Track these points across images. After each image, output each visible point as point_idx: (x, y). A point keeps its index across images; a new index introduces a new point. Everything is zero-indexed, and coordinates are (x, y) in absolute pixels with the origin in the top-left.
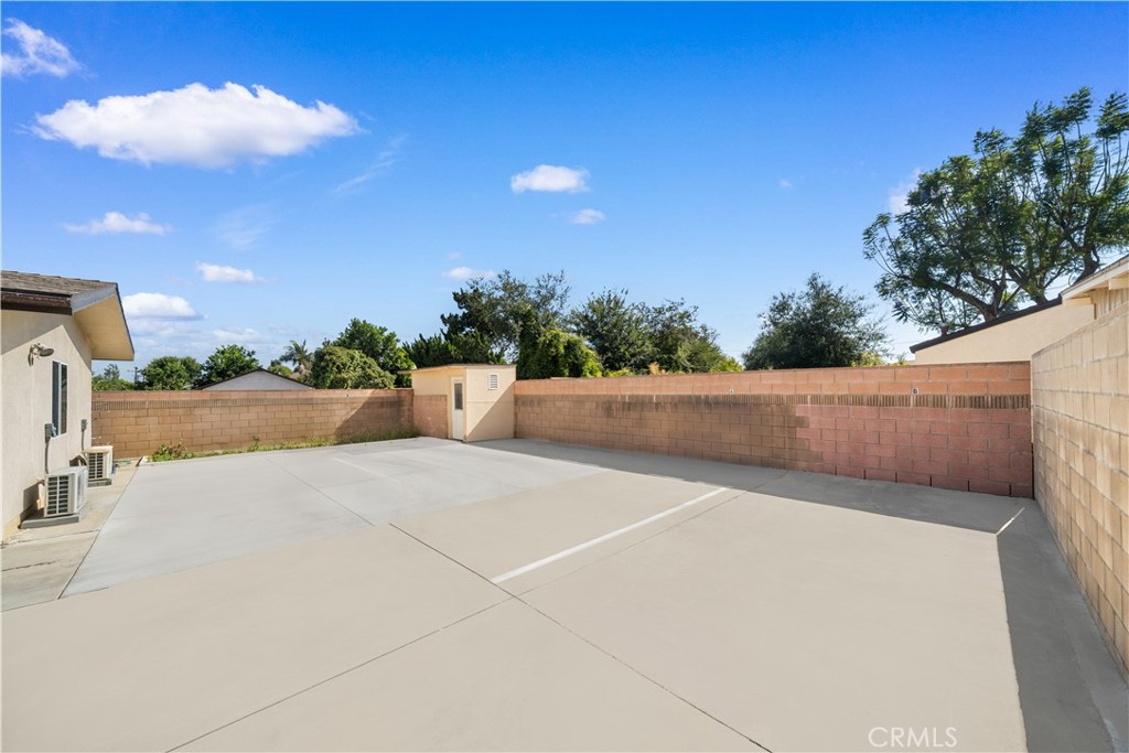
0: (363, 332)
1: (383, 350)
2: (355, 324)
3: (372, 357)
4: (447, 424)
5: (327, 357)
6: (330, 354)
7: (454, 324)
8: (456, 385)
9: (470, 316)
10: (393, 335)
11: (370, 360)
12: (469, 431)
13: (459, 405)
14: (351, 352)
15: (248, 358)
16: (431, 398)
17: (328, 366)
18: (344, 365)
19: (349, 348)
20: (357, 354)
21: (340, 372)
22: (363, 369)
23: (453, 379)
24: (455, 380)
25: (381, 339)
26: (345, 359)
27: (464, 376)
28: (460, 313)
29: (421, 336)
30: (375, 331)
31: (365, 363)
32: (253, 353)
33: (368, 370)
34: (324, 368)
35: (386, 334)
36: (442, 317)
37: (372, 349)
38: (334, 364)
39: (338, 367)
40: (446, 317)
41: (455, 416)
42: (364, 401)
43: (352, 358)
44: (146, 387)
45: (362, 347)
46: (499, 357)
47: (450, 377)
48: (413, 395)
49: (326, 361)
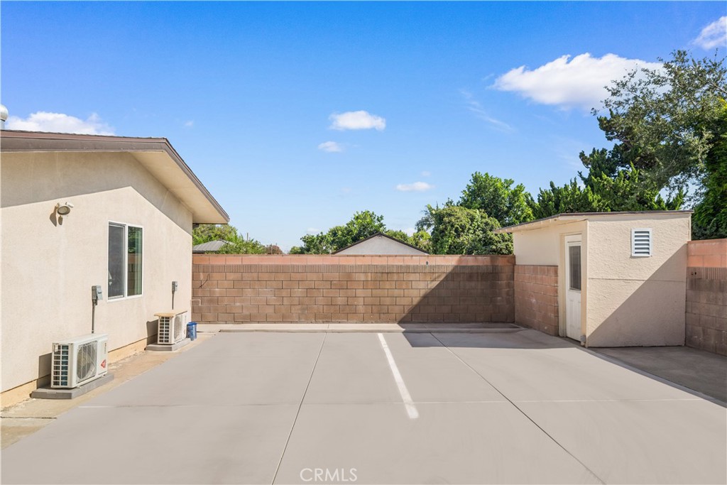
0: (485, 187)
1: (509, 208)
2: (476, 179)
3: (496, 217)
4: (557, 312)
5: (446, 219)
6: (450, 215)
7: (599, 164)
8: (571, 248)
9: (626, 148)
10: (520, 188)
11: (494, 221)
12: (590, 329)
13: (576, 283)
14: (471, 211)
15: (377, 224)
16: (536, 268)
17: (446, 229)
18: (463, 227)
19: (469, 208)
20: (477, 214)
21: (458, 236)
22: (484, 231)
23: (567, 239)
24: (570, 241)
25: (505, 194)
26: (465, 221)
27: (582, 233)
28: (610, 146)
29: (552, 185)
30: (499, 185)
31: (487, 224)
32: (382, 217)
33: (489, 233)
34: (442, 231)
35: (512, 187)
36: (582, 155)
37: (496, 207)
38: (452, 226)
39: (456, 230)
40: (587, 154)
41: (570, 299)
42: (449, 270)
43: (472, 219)
44: (306, 252)
45: (484, 206)
46: (671, 206)
47: (562, 236)
48: (514, 264)
49: (445, 223)
